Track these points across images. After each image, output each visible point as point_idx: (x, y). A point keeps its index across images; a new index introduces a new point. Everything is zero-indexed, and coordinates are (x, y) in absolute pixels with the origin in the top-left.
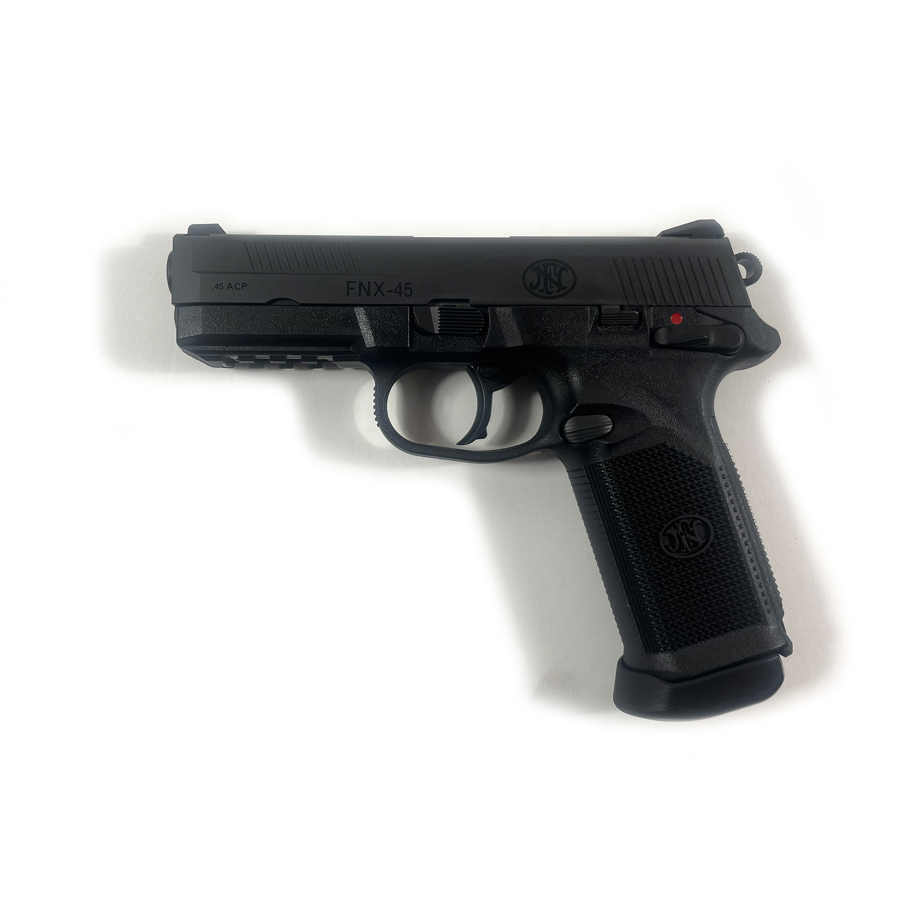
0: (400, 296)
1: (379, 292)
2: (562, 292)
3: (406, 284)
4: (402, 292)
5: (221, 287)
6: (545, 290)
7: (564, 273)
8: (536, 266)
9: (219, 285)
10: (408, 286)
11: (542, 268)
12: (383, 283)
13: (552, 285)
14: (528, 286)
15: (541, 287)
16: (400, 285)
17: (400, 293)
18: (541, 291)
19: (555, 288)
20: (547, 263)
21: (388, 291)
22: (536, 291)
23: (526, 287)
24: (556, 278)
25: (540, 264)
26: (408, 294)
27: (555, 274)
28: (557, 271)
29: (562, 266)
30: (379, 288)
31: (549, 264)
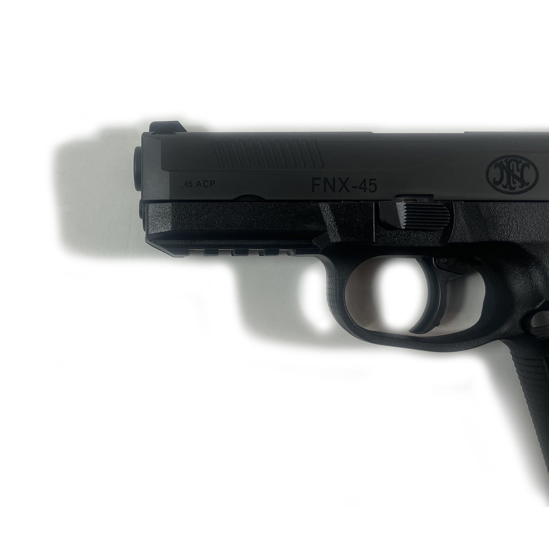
0: (365, 191)
1: (344, 188)
2: (525, 187)
3: (371, 180)
4: (367, 188)
5: (190, 185)
6: (508, 186)
7: (526, 169)
8: (499, 162)
9: (188, 183)
10: (372, 182)
11: (505, 164)
12: (348, 179)
13: (515, 180)
14: (492, 181)
15: (505, 182)
16: (364, 181)
17: (365, 189)
18: (505, 187)
19: (518, 184)
20: (509, 159)
21: (353, 187)
22: (500, 187)
23: (489, 182)
24: (518, 174)
25: (503, 160)
26: (373, 189)
27: (518, 170)
28: (520, 166)
29: (524, 162)
30: (344, 184)
31: (511, 161)
